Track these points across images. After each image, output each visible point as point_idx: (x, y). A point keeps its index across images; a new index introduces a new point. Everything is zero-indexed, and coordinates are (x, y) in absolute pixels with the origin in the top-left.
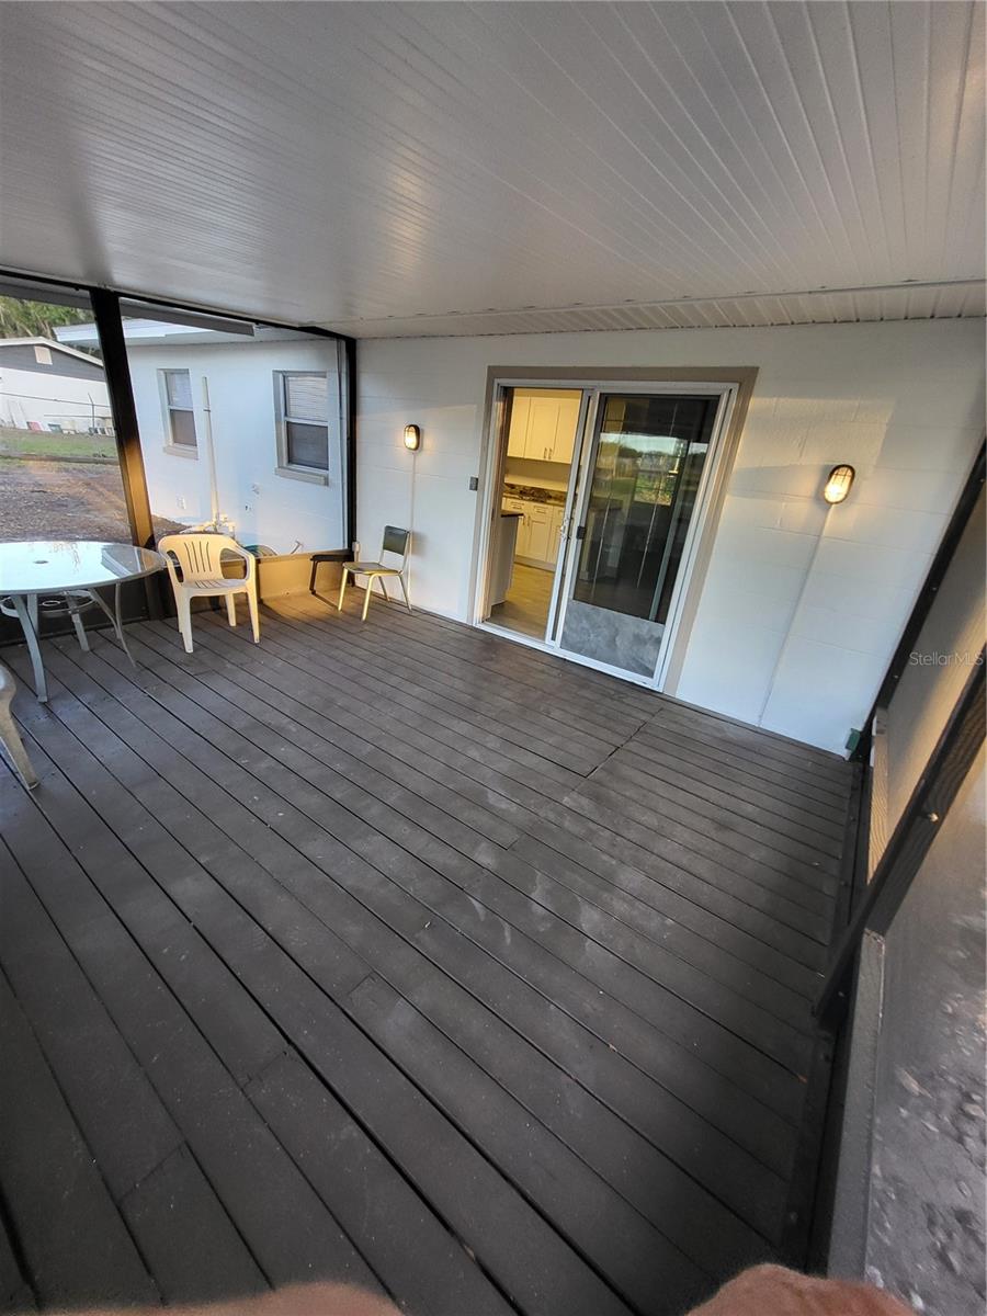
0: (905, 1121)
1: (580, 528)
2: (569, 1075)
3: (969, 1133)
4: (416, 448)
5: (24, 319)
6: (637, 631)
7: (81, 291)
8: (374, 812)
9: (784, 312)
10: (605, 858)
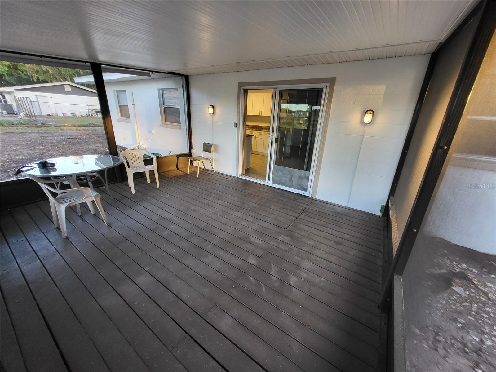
0: (416, 344)
1: (276, 138)
2: (292, 338)
3: (439, 347)
4: (213, 113)
5: (59, 75)
6: (300, 175)
7: (87, 64)
8: (209, 247)
9: (343, 57)
10: (296, 258)
